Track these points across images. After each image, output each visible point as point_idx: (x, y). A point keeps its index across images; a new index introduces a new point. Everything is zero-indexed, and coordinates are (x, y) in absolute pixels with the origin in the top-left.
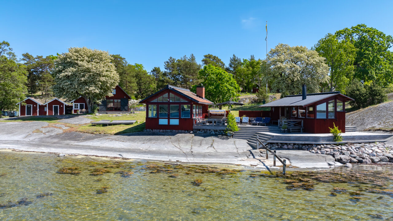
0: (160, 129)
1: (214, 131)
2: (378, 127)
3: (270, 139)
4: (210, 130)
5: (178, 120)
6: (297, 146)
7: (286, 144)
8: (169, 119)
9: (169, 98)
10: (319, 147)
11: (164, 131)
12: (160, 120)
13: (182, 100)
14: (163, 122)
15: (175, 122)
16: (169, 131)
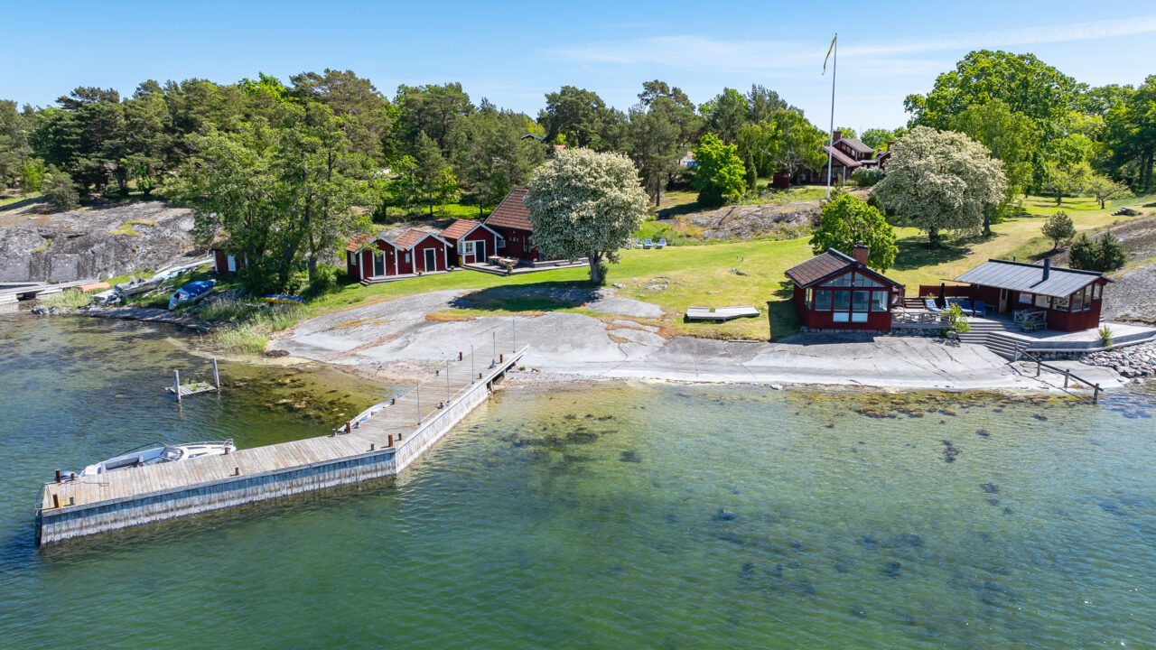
0: (836, 329)
1: (924, 330)
2: (1135, 315)
3: (1028, 347)
4: (916, 329)
5: (866, 314)
6: (1061, 355)
7: (1047, 352)
8: (851, 313)
9: (853, 280)
10: (1091, 355)
11: (842, 331)
12: (835, 314)
13: (876, 285)
14: (840, 317)
15: (861, 317)
16: (850, 331)
